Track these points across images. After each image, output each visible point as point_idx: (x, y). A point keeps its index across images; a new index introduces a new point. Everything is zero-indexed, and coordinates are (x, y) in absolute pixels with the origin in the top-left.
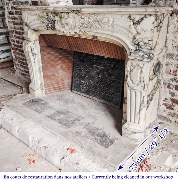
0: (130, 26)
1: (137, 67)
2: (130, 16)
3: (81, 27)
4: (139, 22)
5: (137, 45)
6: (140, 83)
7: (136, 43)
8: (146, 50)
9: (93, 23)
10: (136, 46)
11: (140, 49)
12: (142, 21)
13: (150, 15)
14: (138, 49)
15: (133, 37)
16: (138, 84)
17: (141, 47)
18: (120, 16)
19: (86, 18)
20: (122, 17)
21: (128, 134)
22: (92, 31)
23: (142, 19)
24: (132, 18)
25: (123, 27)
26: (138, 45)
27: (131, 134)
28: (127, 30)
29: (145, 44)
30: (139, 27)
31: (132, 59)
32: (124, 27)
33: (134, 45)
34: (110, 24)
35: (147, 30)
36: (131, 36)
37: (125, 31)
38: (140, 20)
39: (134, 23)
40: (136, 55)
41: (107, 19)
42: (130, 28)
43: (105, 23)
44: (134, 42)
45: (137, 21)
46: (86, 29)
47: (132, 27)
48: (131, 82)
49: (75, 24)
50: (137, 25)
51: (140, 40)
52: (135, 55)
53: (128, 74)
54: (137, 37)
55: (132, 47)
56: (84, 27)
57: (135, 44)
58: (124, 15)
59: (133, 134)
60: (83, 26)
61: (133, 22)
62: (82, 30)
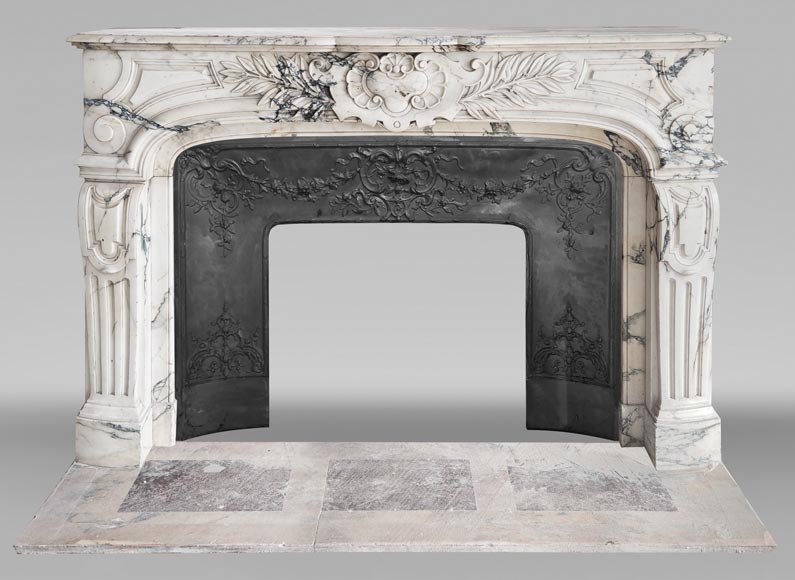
0: (651, 81)
1: (694, 202)
2: (648, 56)
3: (469, 99)
4: (675, 71)
5: (675, 134)
6: (705, 250)
7: (675, 128)
8: (701, 147)
9: (514, 82)
10: (673, 137)
11: (687, 144)
12: (683, 65)
13: (705, 51)
14: (679, 146)
15: (660, 114)
16: (700, 253)
17: (691, 138)
18: (617, 55)
19: (487, 68)
20: (621, 58)
21: (680, 448)
22: (517, 108)
23: (683, 61)
24: (654, 60)
25: (627, 87)
26: (681, 134)
27: (688, 445)
28: (641, 93)
29: (701, 128)
30: (678, 84)
31: (665, 178)
32: (630, 86)
33: (667, 136)
34: (581, 82)
35: (698, 90)
36: (656, 111)
37: (635, 99)
38: (677, 65)
39: (660, 73)
40: (680, 166)
41: (571, 66)
42: (650, 88)
43: (565, 79)
44: (665, 127)
45: (671, 69)
46: (492, 103)
47: (657, 83)
48: (677, 251)
49: (437, 92)
50: (670, 78)
51: (684, 118)
52: (678, 164)
53: (672, 228)
54: (674, 112)
55: (664, 144)
56: (482, 97)
57: (669, 133)
58: (629, 53)
59: (695, 440)
60: (475, 95)
61: (658, 71)
62: (473, 109)
